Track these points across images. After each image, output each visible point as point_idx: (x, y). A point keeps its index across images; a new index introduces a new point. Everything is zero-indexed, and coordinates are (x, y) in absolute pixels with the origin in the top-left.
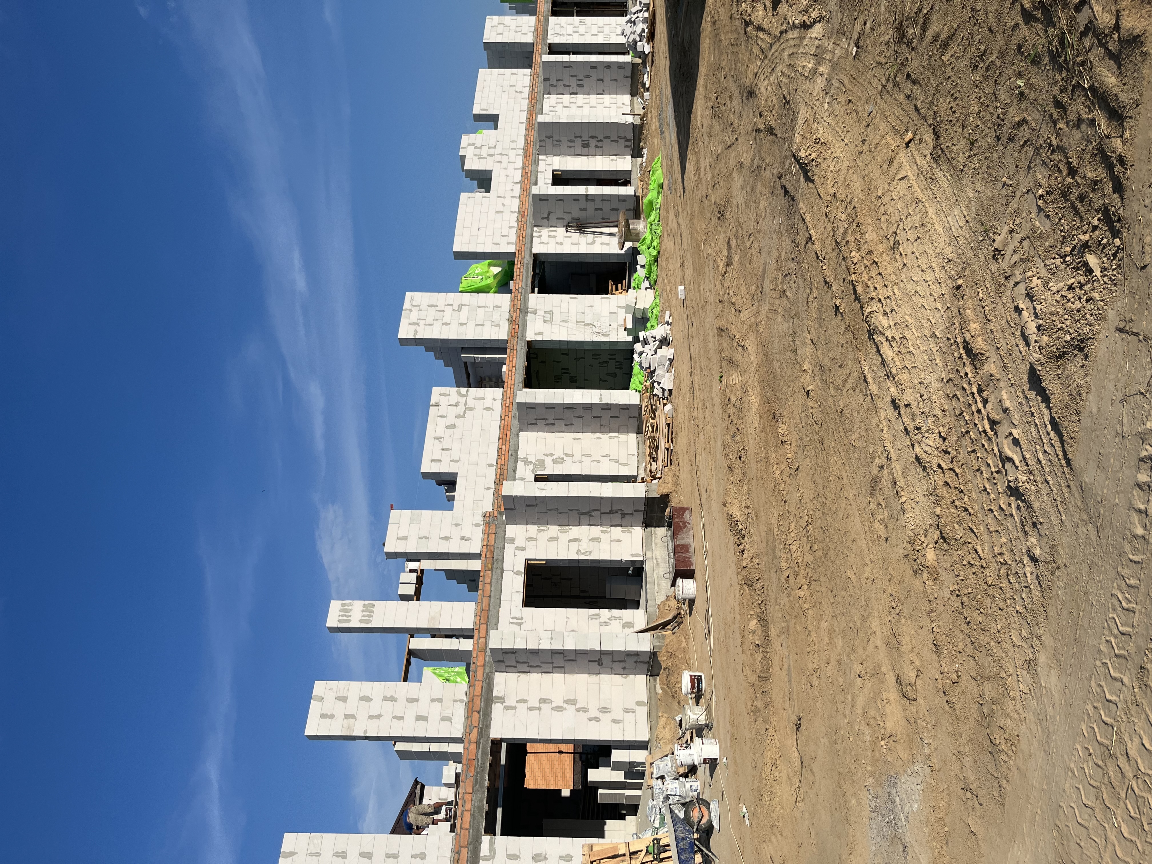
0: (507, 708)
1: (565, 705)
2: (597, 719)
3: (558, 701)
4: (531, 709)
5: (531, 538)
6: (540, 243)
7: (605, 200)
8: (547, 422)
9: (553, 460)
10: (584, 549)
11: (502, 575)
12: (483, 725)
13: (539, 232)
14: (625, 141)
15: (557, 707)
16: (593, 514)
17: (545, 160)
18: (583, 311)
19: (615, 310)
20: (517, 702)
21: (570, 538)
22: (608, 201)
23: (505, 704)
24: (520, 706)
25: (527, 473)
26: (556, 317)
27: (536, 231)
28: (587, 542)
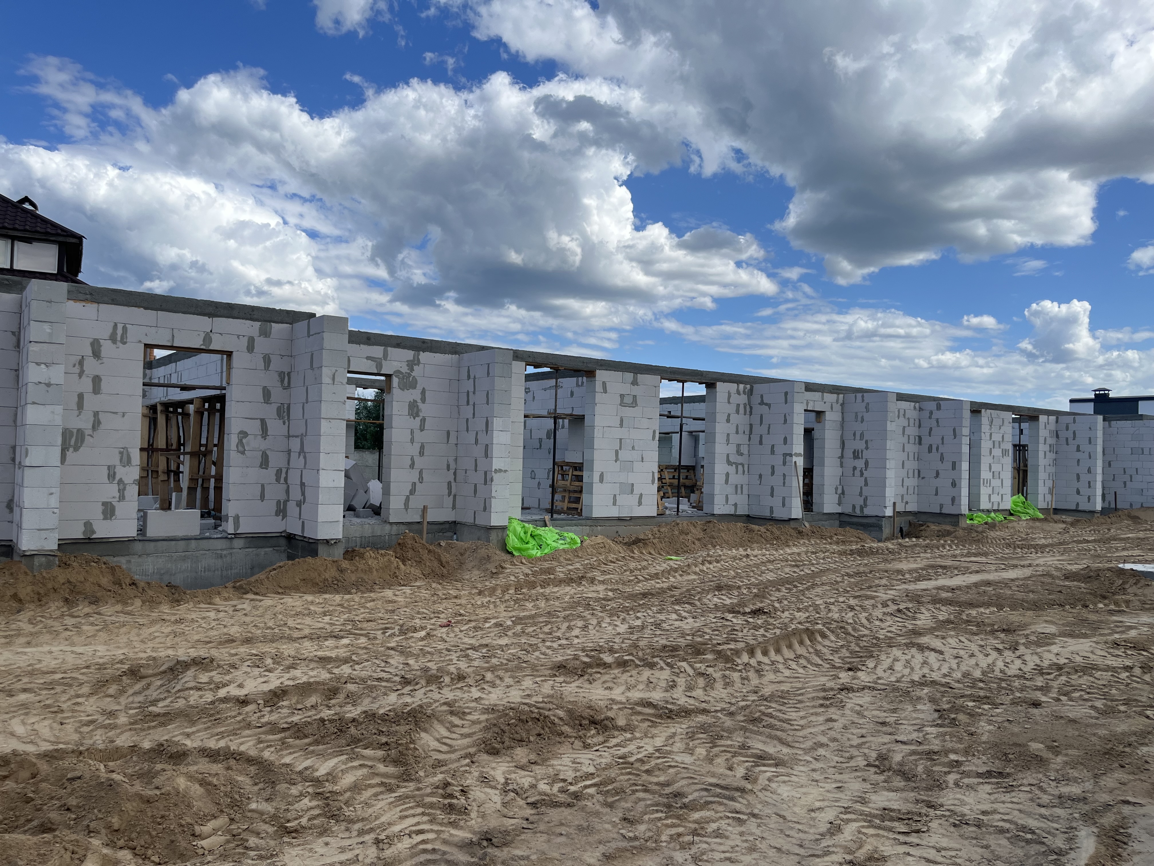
6: (729, 393)
7: (784, 479)
9: (415, 401)
11: (204, 315)
13: (744, 392)
14: (861, 506)
17: (837, 402)
18: (636, 448)
22: (784, 483)
26: (628, 412)
28: (263, 448)
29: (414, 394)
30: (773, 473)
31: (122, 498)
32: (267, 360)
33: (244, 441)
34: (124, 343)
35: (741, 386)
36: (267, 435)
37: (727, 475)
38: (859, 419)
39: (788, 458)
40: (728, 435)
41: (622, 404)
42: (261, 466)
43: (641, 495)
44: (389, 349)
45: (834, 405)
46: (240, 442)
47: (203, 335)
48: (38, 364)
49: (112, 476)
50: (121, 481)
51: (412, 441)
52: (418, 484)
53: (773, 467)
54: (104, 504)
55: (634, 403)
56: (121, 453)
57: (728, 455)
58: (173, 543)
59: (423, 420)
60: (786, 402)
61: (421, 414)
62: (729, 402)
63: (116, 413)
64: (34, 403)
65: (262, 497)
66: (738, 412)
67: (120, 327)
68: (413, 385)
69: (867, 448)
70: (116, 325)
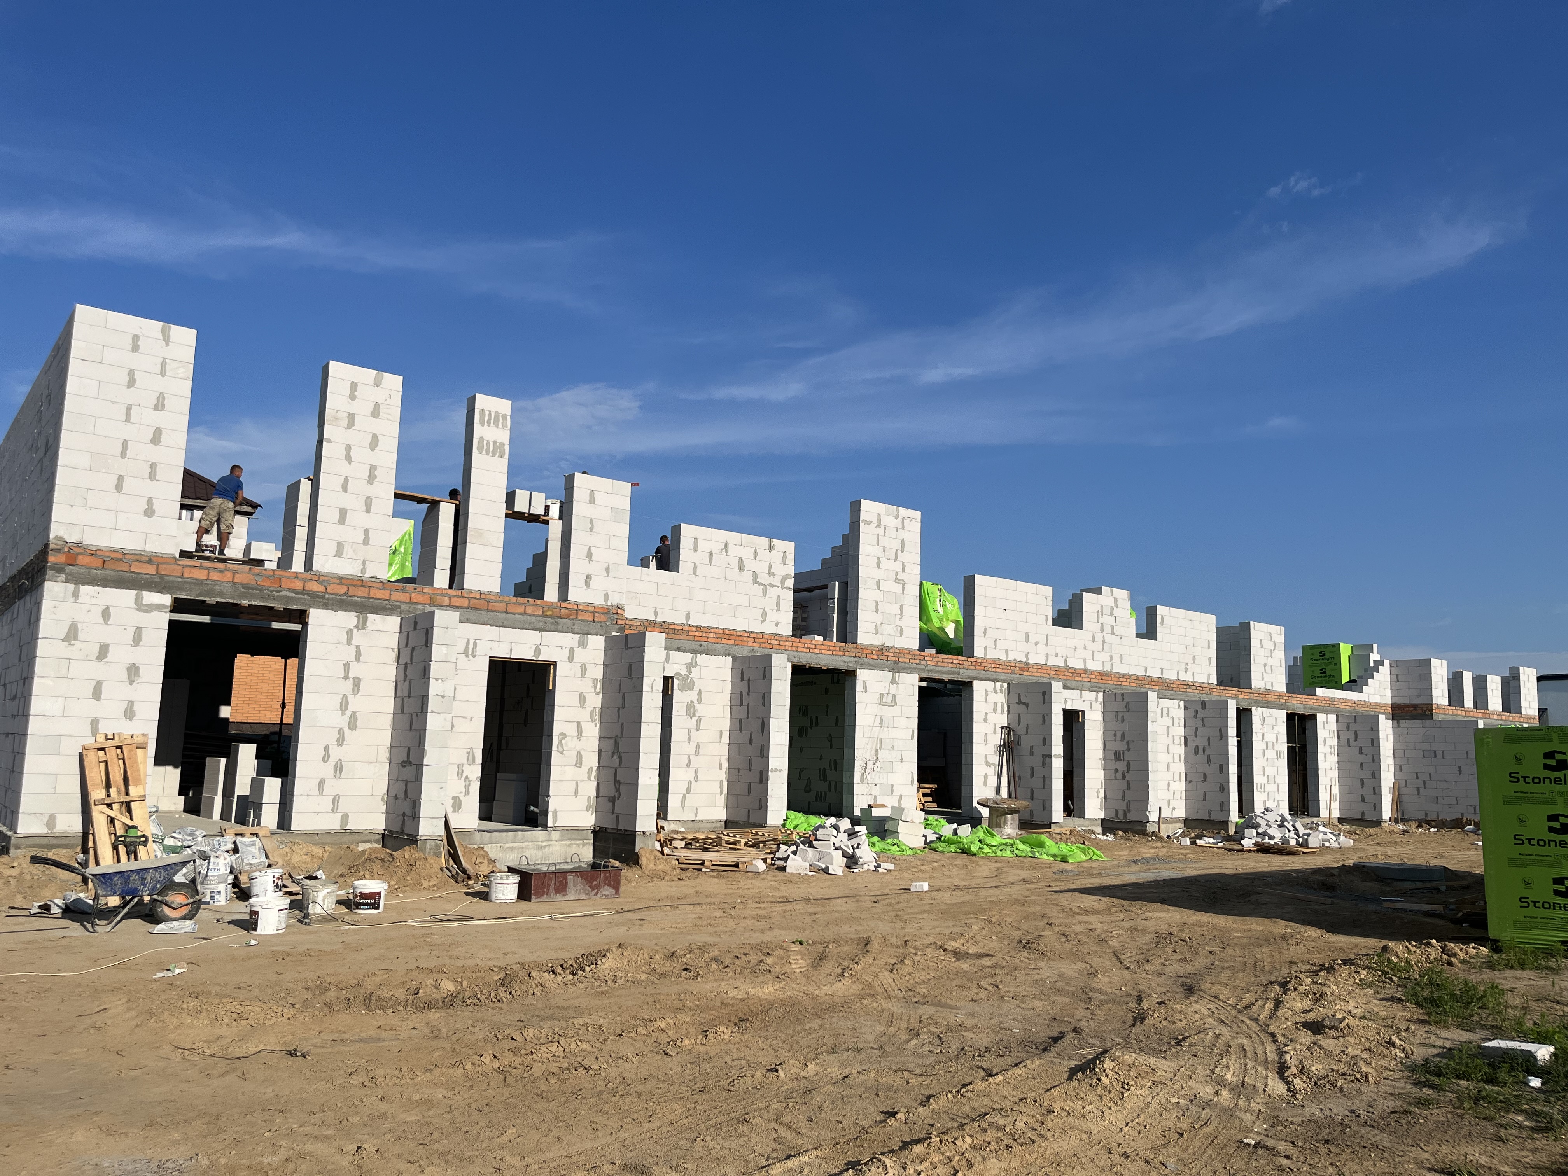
0: (350, 633)
1: (349, 713)
2: (326, 758)
3: (355, 704)
4: (347, 666)
5: (586, 670)
6: (986, 691)
7: (1044, 781)
8: (745, 695)
9: (692, 702)
10: (566, 744)
11: (536, 630)
12: (328, 599)
13: (1001, 691)
14: (1124, 811)
15: (347, 704)
16: (615, 757)
17: (1097, 700)
18: (895, 748)
19: (897, 793)
20: (358, 647)
21: (583, 724)
22: (1044, 786)
23: (355, 630)
24: (353, 649)
25: (675, 666)
26: (886, 711)
27: (1002, 686)
28: (578, 748)
29: (692, 695)
30: (1032, 775)
31: (467, 793)
32: (584, 669)
33: (563, 742)
34: (475, 656)
35: (998, 684)
36: (581, 736)
37: (986, 776)
38: (1120, 718)
39: (1047, 759)
40: (986, 734)
41: (882, 703)
42: (576, 765)
43: (901, 796)
45: (1094, 703)
46: (560, 742)
47: (534, 647)
48: (437, 680)
49: (460, 773)
50: (467, 777)
51: (689, 741)
52: (693, 782)
53: (1032, 769)
54: (454, 798)
55: (894, 703)
56: (468, 753)
57: (986, 756)
59: (699, 721)
61: (697, 715)
62: (986, 701)
65: (576, 793)
66: (995, 711)
68: (691, 686)
69: (1128, 750)
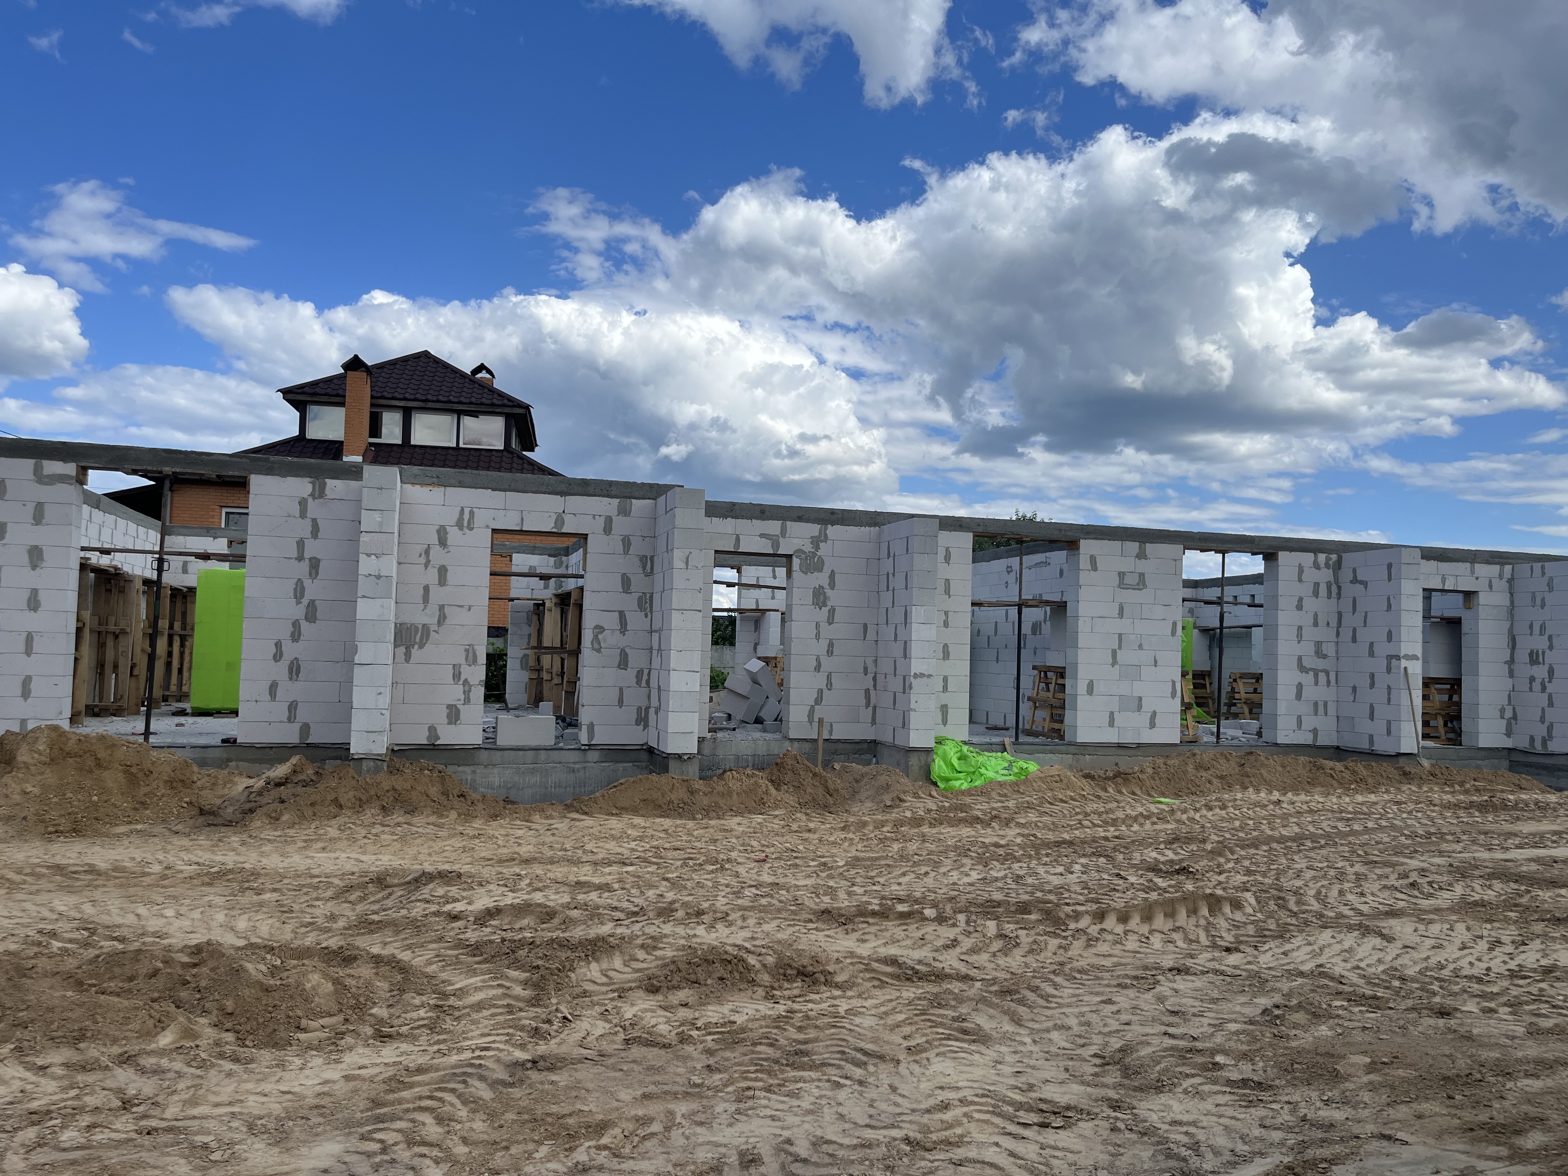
0: (303, 503)
1: (305, 601)
2: (278, 656)
3: (312, 591)
4: (301, 544)
5: (629, 544)
6: (1300, 566)
7: (1389, 694)
8: (891, 576)
9: (821, 587)
10: (605, 640)
13: (1327, 565)
15: (303, 589)
17: (1501, 577)
18: (1145, 647)
19: (1147, 707)
20: (314, 521)
21: (628, 614)
22: (1389, 700)
23: (310, 500)
24: (307, 524)
25: (796, 541)
26: (1130, 596)
27: (1328, 559)
28: (621, 645)
29: (821, 579)
30: (1372, 685)
31: (467, 701)
32: (627, 543)
33: (600, 637)
34: (471, 529)
35: (1322, 557)
36: (626, 630)
37: (1300, 687)
38: (1538, 602)
39: (1394, 661)
40: (1300, 628)
41: (1122, 585)
42: (619, 667)
43: (1154, 714)
44: (788, 523)
45: (1495, 582)
46: (596, 637)
47: (554, 516)
48: (369, 555)
49: (457, 676)
50: (466, 681)
51: (818, 637)
52: (825, 691)
53: (1372, 676)
54: (449, 707)
55: (1142, 582)
56: (467, 651)
57: (1300, 659)
58: (521, 753)
59: (832, 611)
60: (1390, 579)
61: (829, 604)
62: (1300, 580)
63: (462, 606)
64: (364, 597)
65: (621, 703)
66: (1316, 594)
67: (467, 511)
68: (819, 567)
69: (1551, 648)
70: (462, 509)
